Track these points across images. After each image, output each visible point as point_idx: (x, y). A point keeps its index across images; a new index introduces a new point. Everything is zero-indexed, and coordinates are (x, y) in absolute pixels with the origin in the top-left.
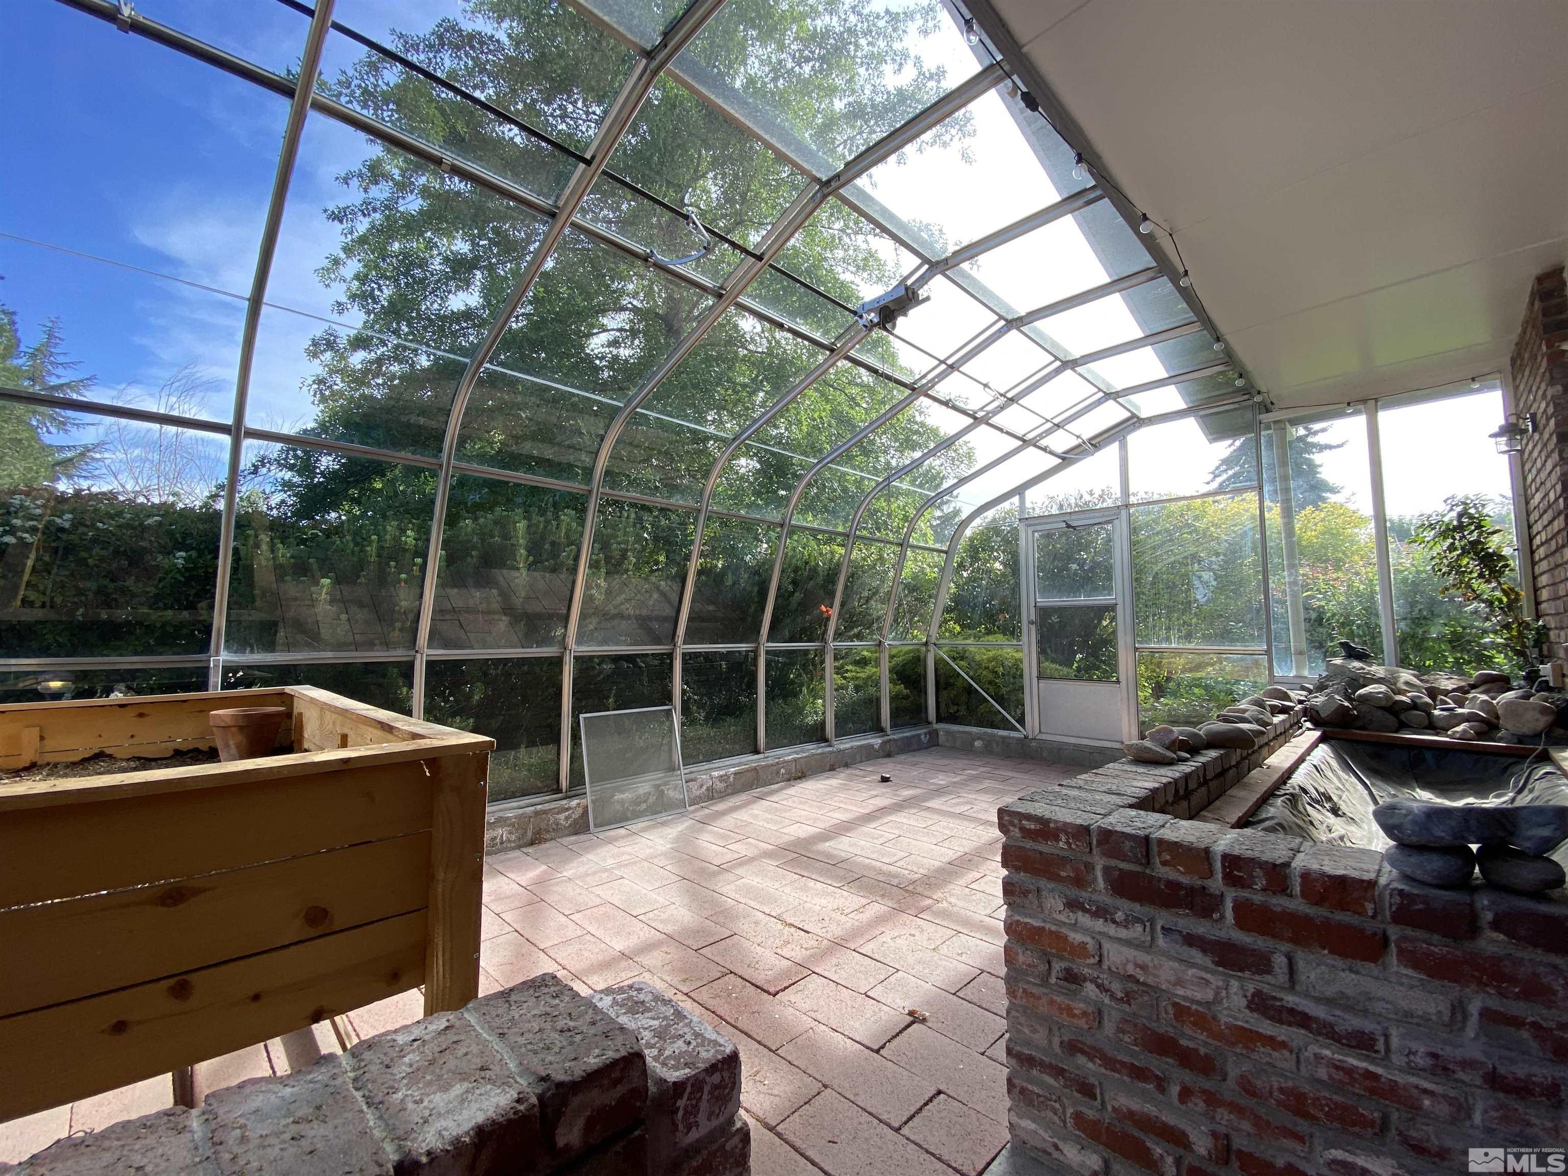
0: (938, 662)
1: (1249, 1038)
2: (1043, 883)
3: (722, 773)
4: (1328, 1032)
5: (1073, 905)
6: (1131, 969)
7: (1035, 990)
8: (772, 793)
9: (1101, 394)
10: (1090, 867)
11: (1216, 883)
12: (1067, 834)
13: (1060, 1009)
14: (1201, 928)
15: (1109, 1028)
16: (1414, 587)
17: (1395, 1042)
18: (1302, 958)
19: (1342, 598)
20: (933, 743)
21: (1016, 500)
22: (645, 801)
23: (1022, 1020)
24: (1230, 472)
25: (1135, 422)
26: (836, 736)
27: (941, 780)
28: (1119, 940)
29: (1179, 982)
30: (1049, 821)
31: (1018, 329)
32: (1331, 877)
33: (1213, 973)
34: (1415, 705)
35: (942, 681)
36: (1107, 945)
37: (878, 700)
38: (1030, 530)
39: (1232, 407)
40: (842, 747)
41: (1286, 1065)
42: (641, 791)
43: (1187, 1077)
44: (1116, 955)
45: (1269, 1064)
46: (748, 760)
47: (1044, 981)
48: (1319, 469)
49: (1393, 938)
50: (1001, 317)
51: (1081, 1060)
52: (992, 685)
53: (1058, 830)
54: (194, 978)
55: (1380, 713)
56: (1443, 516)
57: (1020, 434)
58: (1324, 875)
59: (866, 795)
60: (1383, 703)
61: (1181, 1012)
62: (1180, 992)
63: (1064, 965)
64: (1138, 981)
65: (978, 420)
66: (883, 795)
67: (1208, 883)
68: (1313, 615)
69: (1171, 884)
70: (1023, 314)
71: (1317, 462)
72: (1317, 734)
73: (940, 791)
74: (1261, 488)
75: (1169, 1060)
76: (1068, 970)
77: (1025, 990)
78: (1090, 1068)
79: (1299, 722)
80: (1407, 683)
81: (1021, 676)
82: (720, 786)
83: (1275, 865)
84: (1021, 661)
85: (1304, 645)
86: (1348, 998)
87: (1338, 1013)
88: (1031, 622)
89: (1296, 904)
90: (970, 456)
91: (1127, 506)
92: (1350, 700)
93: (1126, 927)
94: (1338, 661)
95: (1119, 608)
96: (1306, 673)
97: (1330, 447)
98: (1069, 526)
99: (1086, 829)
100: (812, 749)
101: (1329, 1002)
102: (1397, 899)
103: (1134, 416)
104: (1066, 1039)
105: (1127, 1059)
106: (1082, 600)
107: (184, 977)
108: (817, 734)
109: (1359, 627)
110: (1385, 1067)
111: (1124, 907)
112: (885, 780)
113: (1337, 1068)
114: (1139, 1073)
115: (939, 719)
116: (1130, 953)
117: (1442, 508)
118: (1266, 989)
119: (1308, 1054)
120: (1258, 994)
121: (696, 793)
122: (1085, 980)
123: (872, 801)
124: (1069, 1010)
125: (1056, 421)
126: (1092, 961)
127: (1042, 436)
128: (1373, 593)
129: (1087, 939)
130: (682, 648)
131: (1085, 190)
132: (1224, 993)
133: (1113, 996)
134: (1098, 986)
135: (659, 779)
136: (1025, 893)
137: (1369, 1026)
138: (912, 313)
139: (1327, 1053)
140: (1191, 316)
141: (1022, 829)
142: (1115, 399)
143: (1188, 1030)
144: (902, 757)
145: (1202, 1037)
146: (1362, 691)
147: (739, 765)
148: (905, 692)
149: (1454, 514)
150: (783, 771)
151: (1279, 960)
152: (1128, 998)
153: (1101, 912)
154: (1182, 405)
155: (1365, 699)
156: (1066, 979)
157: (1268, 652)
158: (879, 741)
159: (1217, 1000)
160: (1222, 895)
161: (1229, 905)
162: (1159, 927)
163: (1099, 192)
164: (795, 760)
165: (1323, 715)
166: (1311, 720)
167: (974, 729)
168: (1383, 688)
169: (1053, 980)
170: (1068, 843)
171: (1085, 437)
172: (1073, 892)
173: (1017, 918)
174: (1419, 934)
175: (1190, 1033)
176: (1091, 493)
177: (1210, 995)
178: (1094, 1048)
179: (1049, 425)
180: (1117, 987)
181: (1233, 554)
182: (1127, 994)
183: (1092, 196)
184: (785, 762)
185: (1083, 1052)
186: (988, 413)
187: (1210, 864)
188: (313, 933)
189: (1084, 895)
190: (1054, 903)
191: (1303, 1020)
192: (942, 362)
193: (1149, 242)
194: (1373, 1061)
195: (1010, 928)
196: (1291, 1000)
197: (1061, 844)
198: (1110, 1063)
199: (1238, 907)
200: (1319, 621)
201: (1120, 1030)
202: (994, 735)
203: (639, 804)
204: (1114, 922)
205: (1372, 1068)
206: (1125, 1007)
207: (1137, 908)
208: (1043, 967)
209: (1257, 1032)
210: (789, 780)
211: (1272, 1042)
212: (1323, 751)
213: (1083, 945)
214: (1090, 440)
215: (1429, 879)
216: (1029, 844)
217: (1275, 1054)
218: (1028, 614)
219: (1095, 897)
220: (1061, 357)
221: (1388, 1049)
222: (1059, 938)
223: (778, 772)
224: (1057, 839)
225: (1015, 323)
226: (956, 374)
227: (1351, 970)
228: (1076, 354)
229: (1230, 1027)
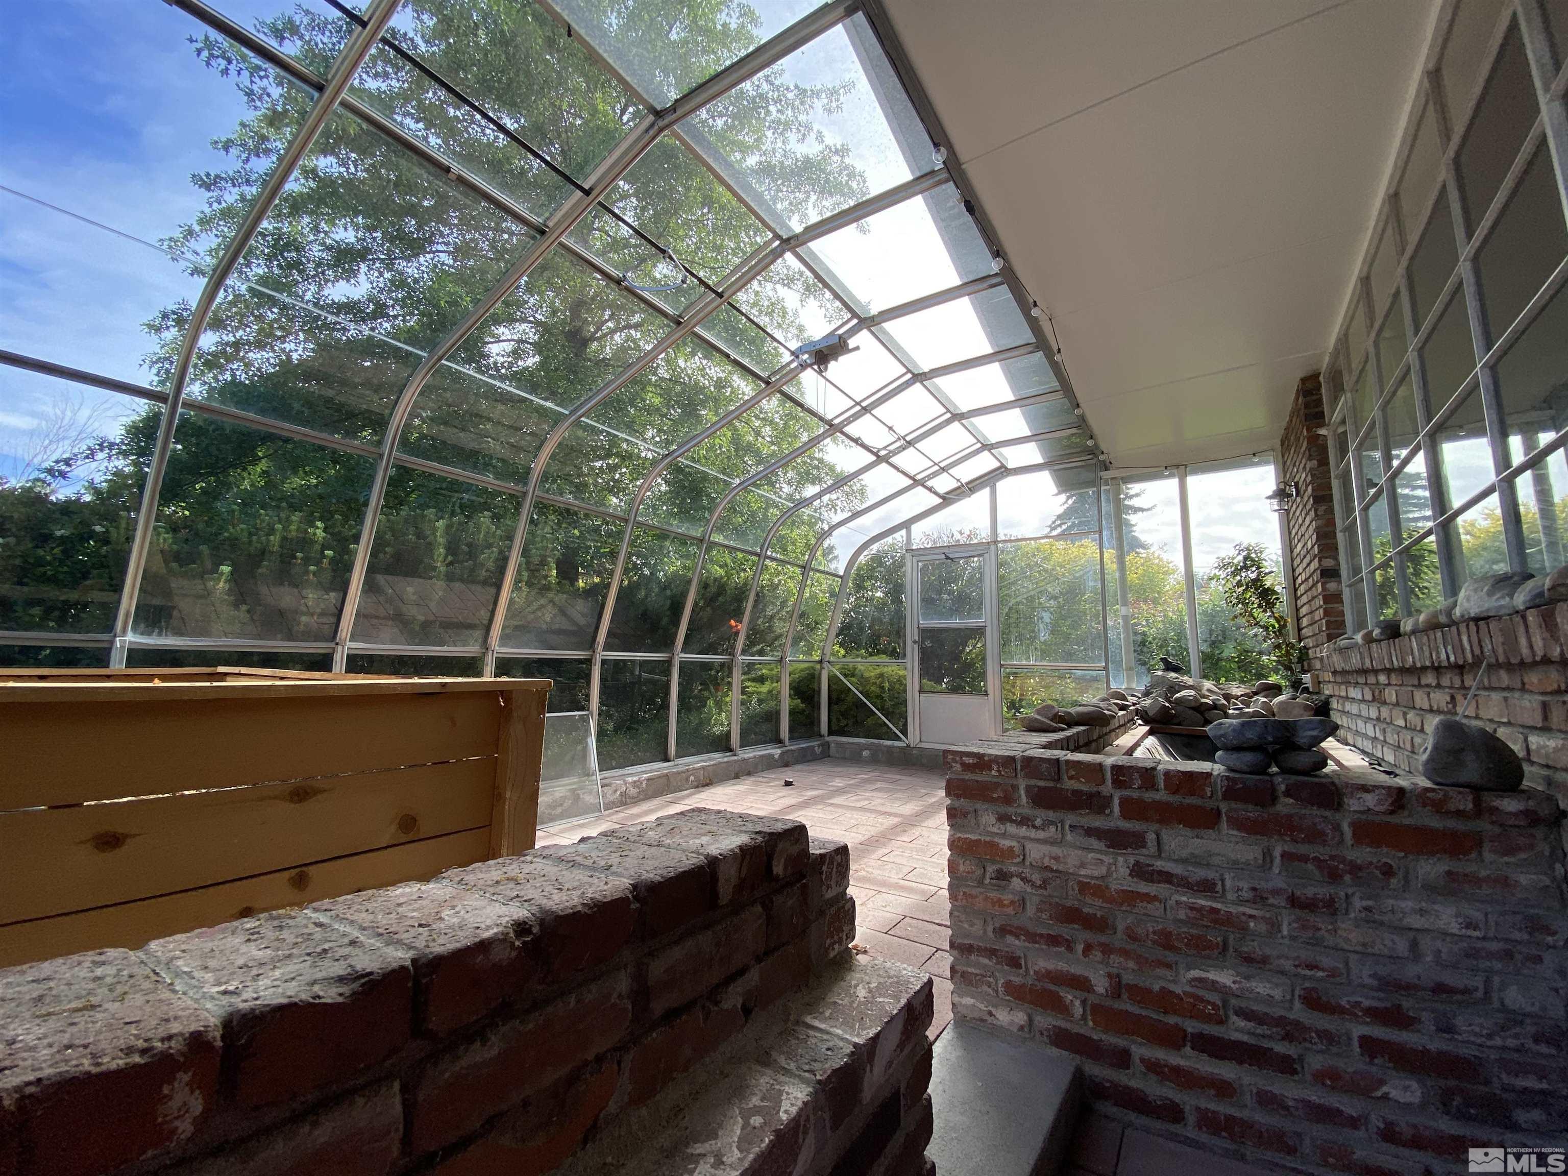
0: (832, 679)
1: (1131, 897)
2: (979, 805)
3: (635, 779)
4: (1184, 884)
5: (1003, 818)
6: (1047, 862)
7: (974, 892)
8: (683, 798)
9: (979, 445)
10: (1015, 788)
11: (1107, 788)
12: (998, 764)
13: (993, 904)
14: (1098, 822)
15: (1031, 911)
16: (1211, 617)
17: (1228, 883)
18: (1165, 835)
19: (1160, 626)
20: (824, 756)
21: (903, 532)
22: (561, 805)
23: (963, 917)
24: (1064, 527)
25: (1003, 471)
26: (741, 746)
27: (838, 783)
28: (1038, 841)
29: (1083, 865)
30: (984, 755)
31: (921, 382)
32: (1183, 773)
33: (1106, 853)
34: (1215, 706)
35: (834, 696)
36: (1029, 846)
37: (778, 713)
38: (915, 561)
39: (1080, 464)
40: (746, 756)
41: (1157, 914)
42: (558, 795)
43: (1088, 936)
44: (1036, 853)
45: (1145, 914)
46: (658, 768)
47: (980, 882)
48: (1134, 528)
49: (1224, 811)
50: (909, 371)
51: (1010, 939)
52: (878, 698)
53: (990, 761)
54: (311, 870)
55: (1191, 712)
56: (1233, 558)
57: (912, 473)
58: (1178, 771)
59: (772, 797)
60: (1193, 704)
61: (1084, 887)
62: (1083, 872)
63: (995, 867)
64: (1052, 870)
65: (881, 458)
66: (789, 795)
67: (1101, 788)
68: (1139, 638)
69: (1075, 792)
70: (926, 370)
71: (1133, 522)
72: (1147, 728)
73: (840, 791)
74: (1101, 532)
75: (1076, 926)
76: (999, 871)
77: (965, 893)
78: (1015, 944)
79: (1132, 720)
80: (1209, 690)
81: (905, 691)
82: (633, 791)
83: (1146, 769)
84: (905, 677)
85: (1133, 664)
86: (1196, 857)
87: (1190, 868)
88: (915, 642)
89: (1161, 795)
90: (862, 492)
91: (996, 542)
92: (1170, 702)
93: (1043, 830)
94: (1159, 673)
95: (988, 630)
96: (1134, 686)
97: (1142, 510)
98: (947, 558)
99: (1012, 759)
100: (717, 758)
101: (1183, 861)
102: (1226, 783)
103: (1003, 466)
104: (997, 925)
105: (1044, 931)
106: (956, 622)
107: (304, 869)
108: (722, 744)
109: (1173, 647)
110: (1223, 903)
111: (1040, 815)
112: (788, 784)
113: (1192, 909)
114: (1054, 940)
115: (831, 733)
116: (1046, 849)
117: (1233, 552)
118: (1142, 859)
119: (1172, 902)
120: (1137, 863)
121: (611, 798)
122: (1012, 876)
123: (781, 801)
124: (1000, 901)
125: (942, 465)
126: (1018, 860)
127: (930, 477)
128: (1182, 621)
129: (1014, 844)
130: (601, 654)
131: (989, 276)
132: (1113, 868)
133: (1033, 885)
134: (1022, 879)
135: (574, 783)
136: (965, 815)
137: (1211, 875)
138: (841, 359)
139: (1184, 899)
140: (1056, 384)
141: (963, 765)
142: (989, 450)
143: (1088, 900)
144: (799, 767)
145: (1100, 904)
146: (1178, 695)
147: (651, 771)
148: (803, 706)
149: (1241, 558)
150: (692, 778)
151: (1151, 837)
152: (1045, 884)
153: (1025, 821)
154: (1039, 459)
155: (1180, 701)
156: (998, 879)
157: (1106, 668)
158: (779, 751)
159: (1109, 874)
160: (1111, 796)
161: (1116, 802)
162: (1067, 827)
163: (999, 279)
164: (703, 768)
165: (1151, 714)
166: (1142, 718)
167: (862, 740)
168: (1192, 693)
169: (987, 881)
170: (999, 771)
171: (964, 481)
172: (1003, 809)
173: (959, 835)
174: (1240, 806)
175: (1090, 901)
176: (961, 533)
177: (1103, 870)
178: (1018, 928)
179: (936, 468)
180: (1036, 877)
181: (1072, 592)
182: (1044, 882)
183: (994, 281)
184: (695, 769)
185: (1011, 933)
186: (890, 452)
187: (1103, 776)
188: (404, 838)
189: (1010, 810)
190: (988, 819)
191: (1166, 877)
192: (858, 404)
193: (1034, 324)
194: (1214, 899)
195: (952, 845)
196: (1159, 864)
197: (994, 773)
198: (1032, 937)
199: (1124, 802)
200: (1143, 643)
201: (1039, 910)
202: (880, 745)
203: (554, 808)
204: (1034, 827)
205: (1214, 905)
206: (1045, 893)
207: (1051, 815)
208: (979, 872)
209: (1138, 893)
210: (697, 787)
211: (1149, 898)
212: (1151, 741)
213: (1011, 849)
214: (967, 483)
215: (1245, 768)
216: (968, 776)
217: (1149, 906)
218: (912, 634)
219: (1019, 811)
220: (952, 410)
221: (1224, 890)
222: (992, 845)
223: (687, 779)
224: (990, 769)
225: (919, 377)
226: (868, 416)
227: (1197, 837)
228: (964, 409)
229: (1118, 892)
